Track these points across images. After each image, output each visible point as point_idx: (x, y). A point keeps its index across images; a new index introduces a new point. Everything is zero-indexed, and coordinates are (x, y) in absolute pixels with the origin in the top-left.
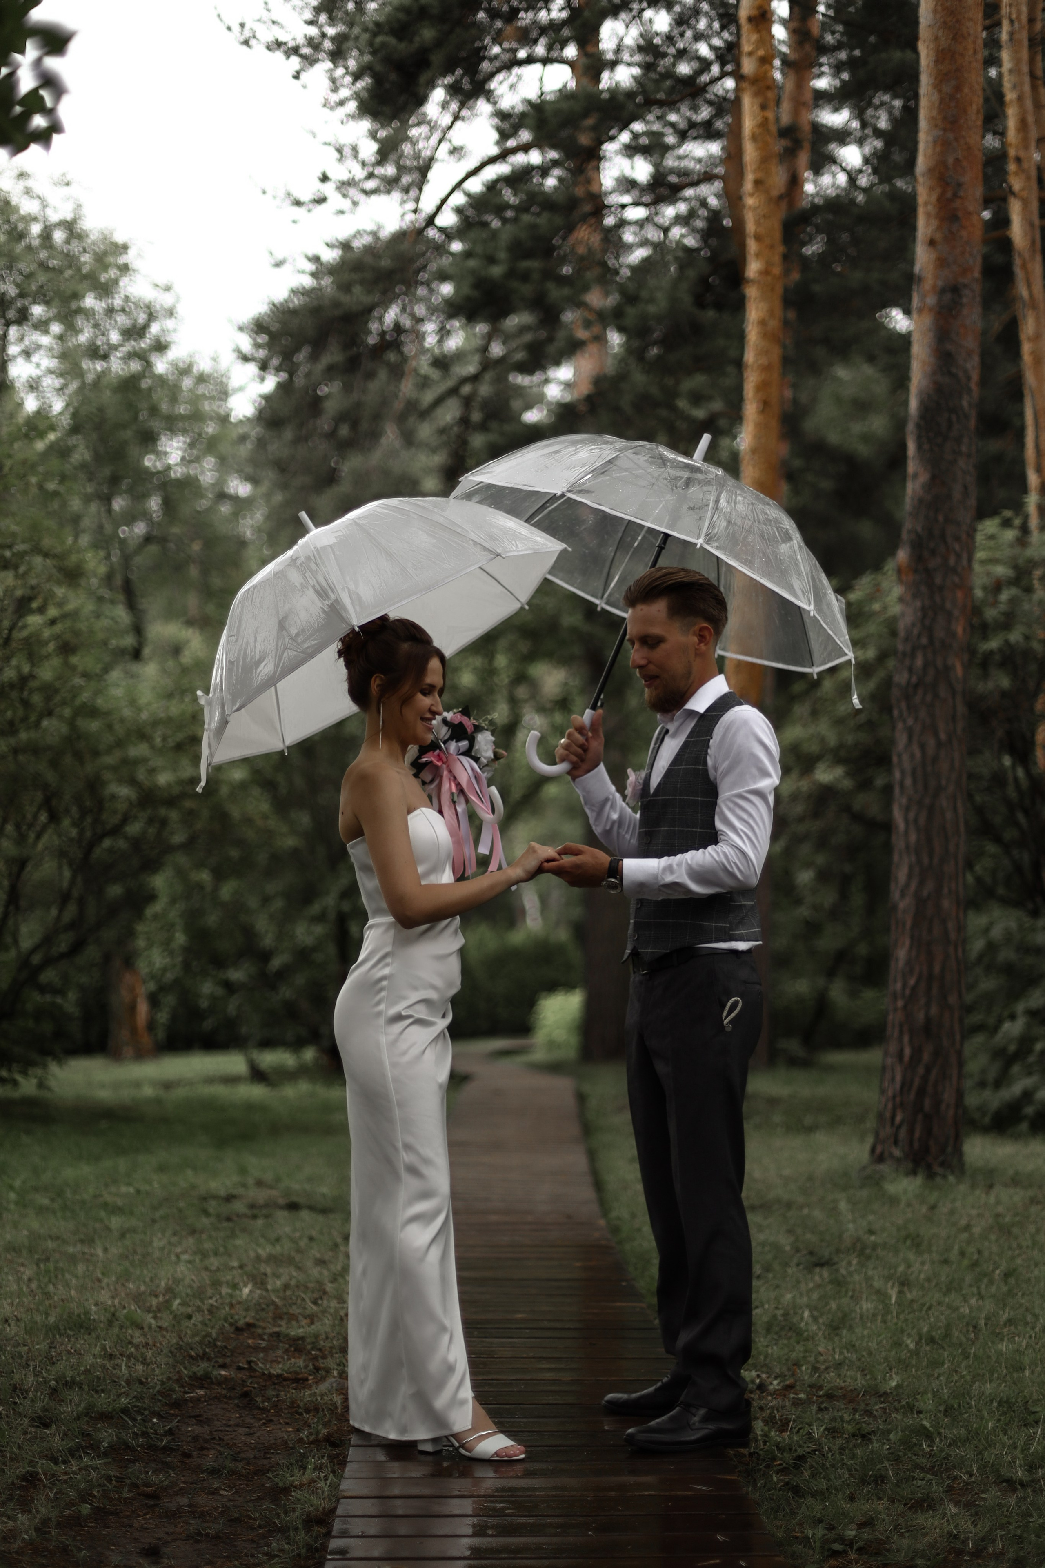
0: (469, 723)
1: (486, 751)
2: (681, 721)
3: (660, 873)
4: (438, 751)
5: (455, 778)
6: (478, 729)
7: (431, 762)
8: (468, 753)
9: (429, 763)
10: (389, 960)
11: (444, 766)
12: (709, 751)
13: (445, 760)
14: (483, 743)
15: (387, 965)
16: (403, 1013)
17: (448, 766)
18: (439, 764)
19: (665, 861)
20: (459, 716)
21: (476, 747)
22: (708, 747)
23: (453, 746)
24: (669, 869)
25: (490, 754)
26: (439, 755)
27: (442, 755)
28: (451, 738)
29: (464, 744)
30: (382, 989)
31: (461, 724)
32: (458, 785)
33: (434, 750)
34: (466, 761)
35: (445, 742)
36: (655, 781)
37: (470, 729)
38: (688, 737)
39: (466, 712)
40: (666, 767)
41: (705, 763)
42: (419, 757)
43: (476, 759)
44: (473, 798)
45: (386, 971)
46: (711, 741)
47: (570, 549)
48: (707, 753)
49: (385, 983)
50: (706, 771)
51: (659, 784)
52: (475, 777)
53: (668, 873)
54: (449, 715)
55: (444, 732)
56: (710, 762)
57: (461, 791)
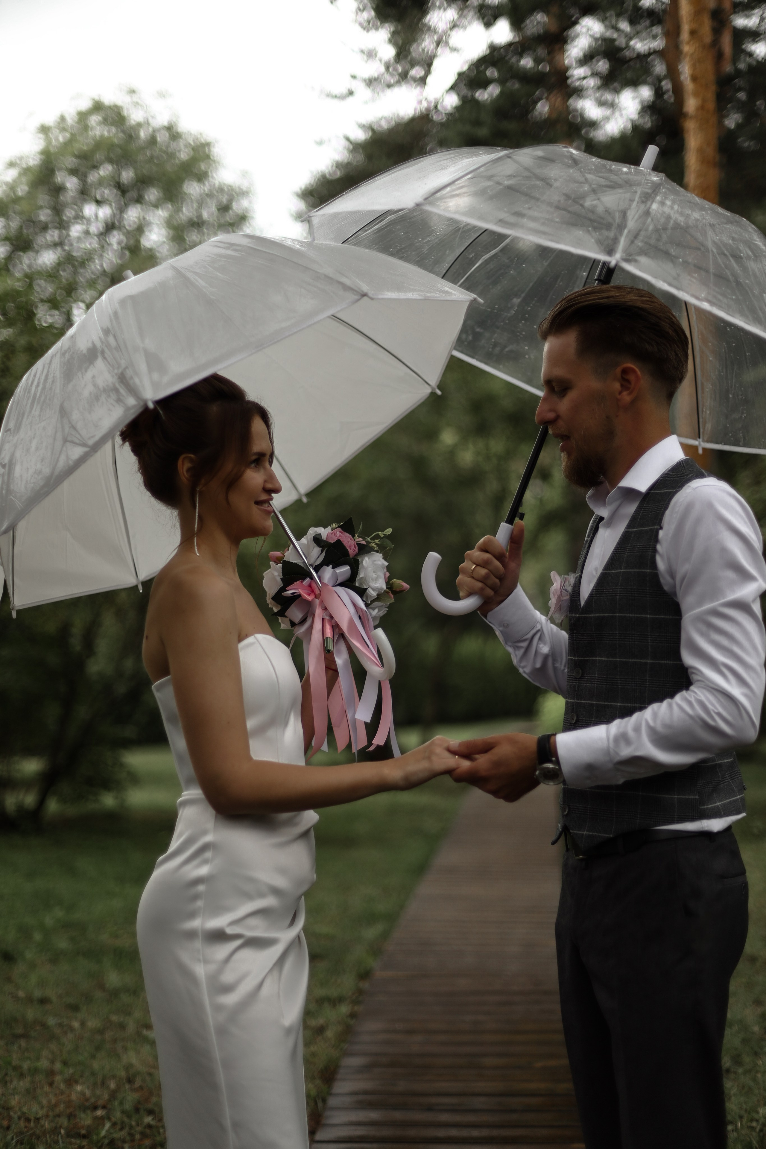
0: (350, 542)
1: (376, 580)
2: (617, 503)
3: (612, 745)
4: (308, 579)
5: (331, 617)
6: (364, 550)
7: (300, 596)
8: (349, 583)
9: (296, 597)
10: (208, 855)
11: (317, 601)
12: (659, 547)
13: (318, 592)
14: (370, 570)
15: (206, 862)
16: (229, 931)
17: (322, 601)
18: (310, 598)
19: (616, 726)
20: (338, 532)
21: (361, 575)
22: (656, 540)
23: (328, 572)
24: (623, 738)
25: (381, 584)
26: (310, 586)
27: (314, 585)
28: (326, 563)
29: (344, 570)
30: (196, 897)
31: (339, 542)
32: (336, 627)
33: (304, 579)
34: (346, 594)
35: (317, 569)
36: (586, 589)
37: (352, 550)
38: (629, 526)
39: (348, 527)
40: (600, 571)
41: (654, 564)
42: (283, 589)
43: (362, 592)
44: (356, 643)
45: (204, 871)
46: (661, 533)
47: (481, 301)
48: (655, 551)
49: (201, 888)
50: (655, 576)
51: (591, 595)
52: (360, 618)
53: (622, 744)
54: (324, 532)
55: (316, 554)
56: (661, 564)
57: (342, 636)
